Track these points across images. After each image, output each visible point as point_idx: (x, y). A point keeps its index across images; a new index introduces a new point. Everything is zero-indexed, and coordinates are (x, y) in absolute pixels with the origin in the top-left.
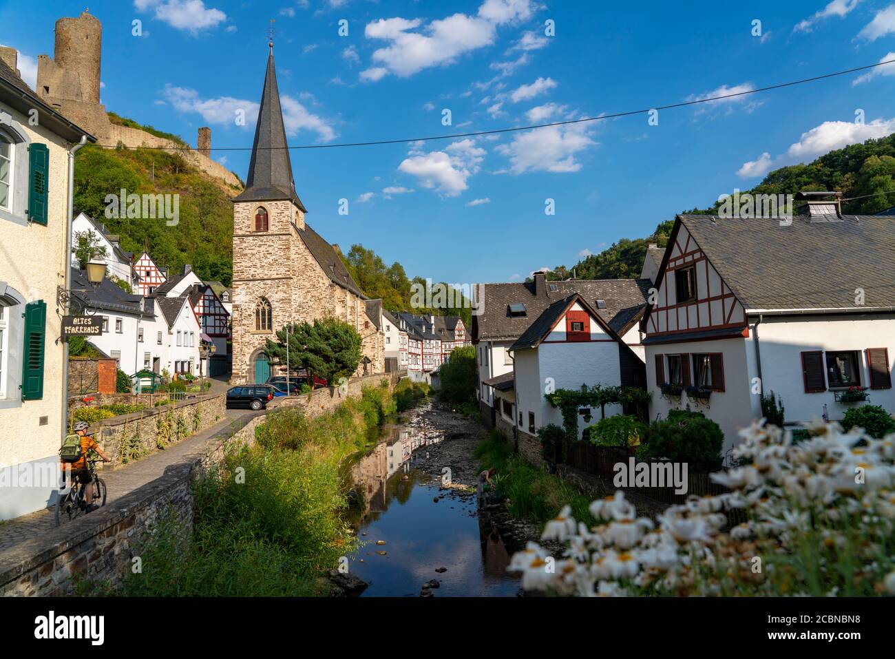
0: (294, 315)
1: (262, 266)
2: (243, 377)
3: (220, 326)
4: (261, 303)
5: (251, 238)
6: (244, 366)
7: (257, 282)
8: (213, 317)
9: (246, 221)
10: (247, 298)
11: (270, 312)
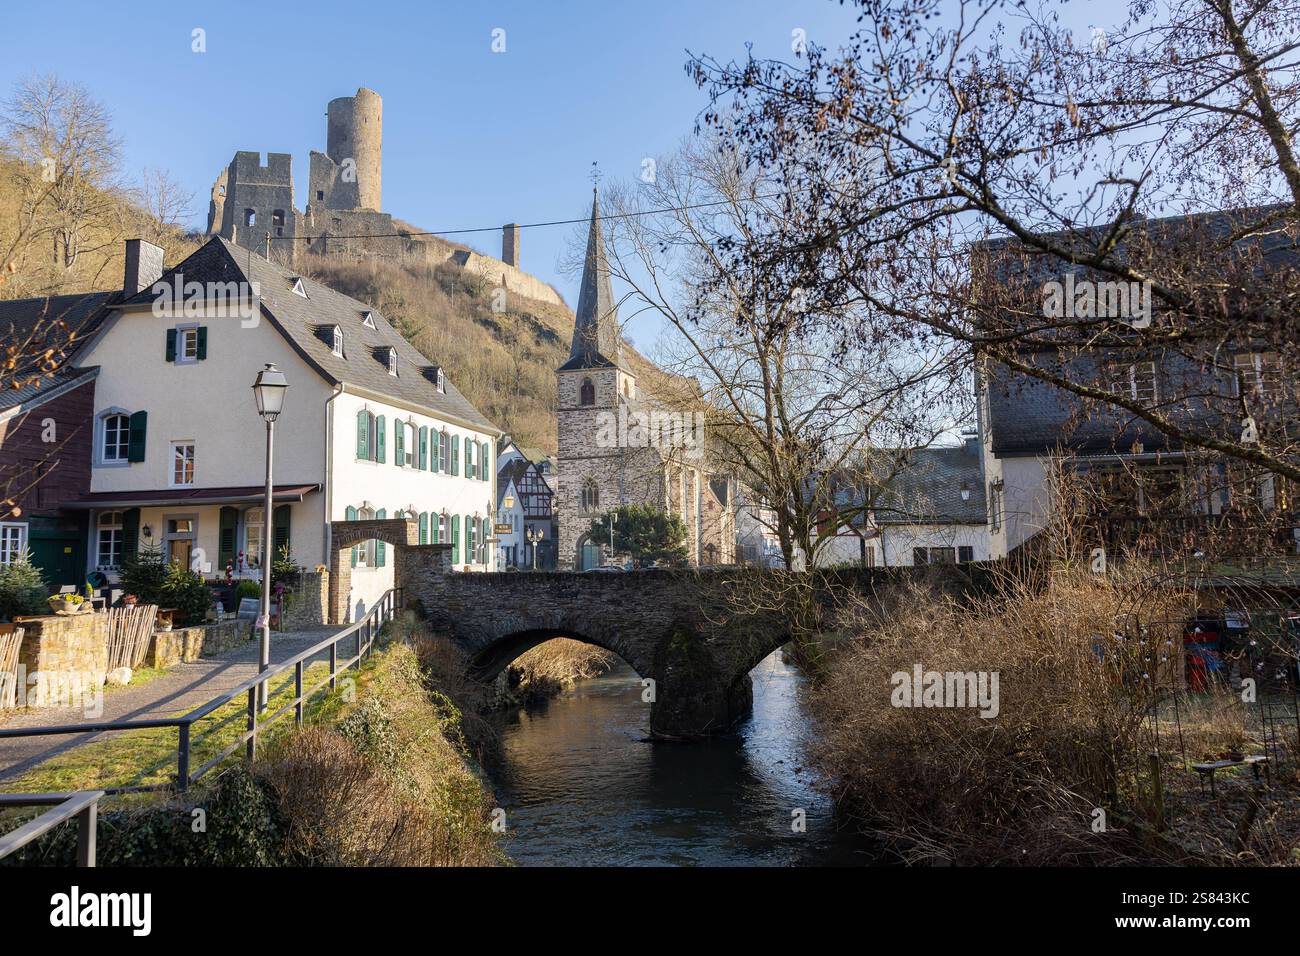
1: (589, 444)
2: (570, 565)
3: (544, 507)
4: (588, 484)
5: (577, 412)
6: (571, 553)
7: (583, 460)
8: (535, 497)
9: (571, 393)
10: (574, 478)
11: (597, 494)
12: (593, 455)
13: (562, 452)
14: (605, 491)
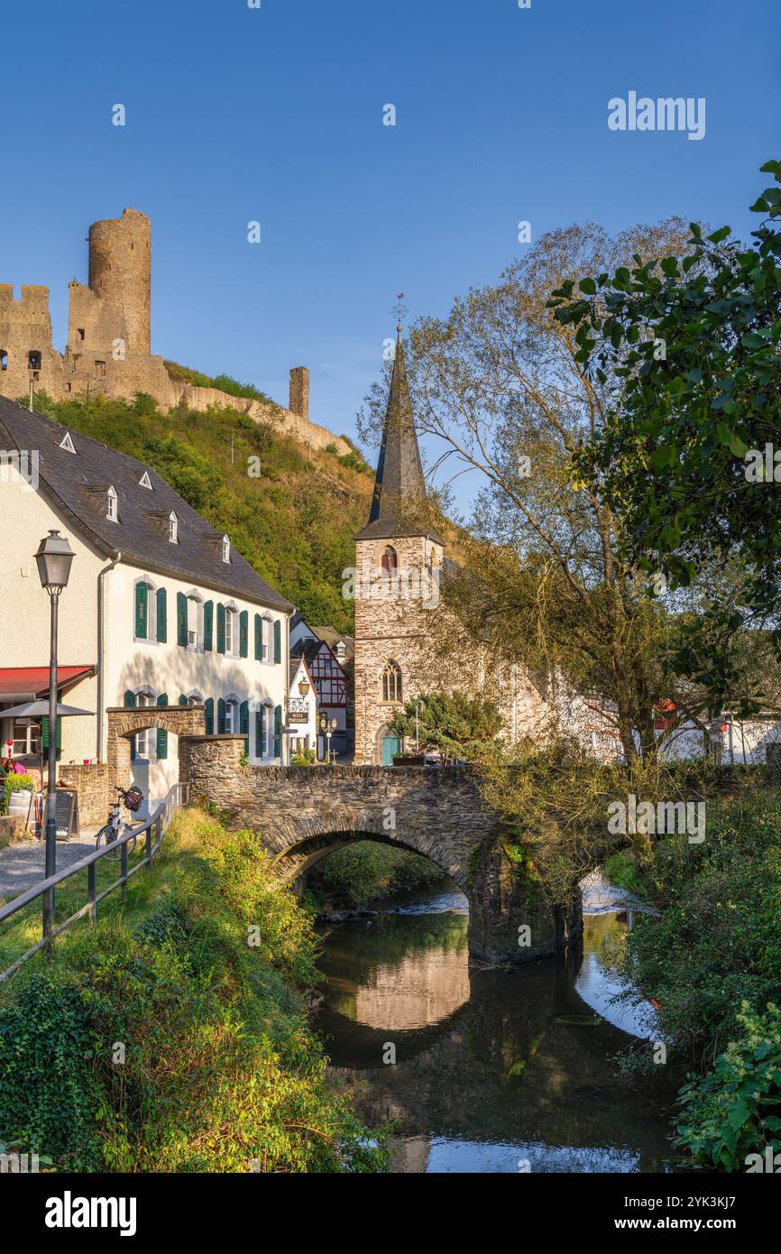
1: (390, 621)
2: (368, 758)
3: (338, 694)
4: (390, 667)
6: (369, 746)
7: (384, 641)
9: (370, 563)
10: (372, 661)
11: (399, 678)
12: (394, 635)
13: (360, 631)
14: (409, 675)
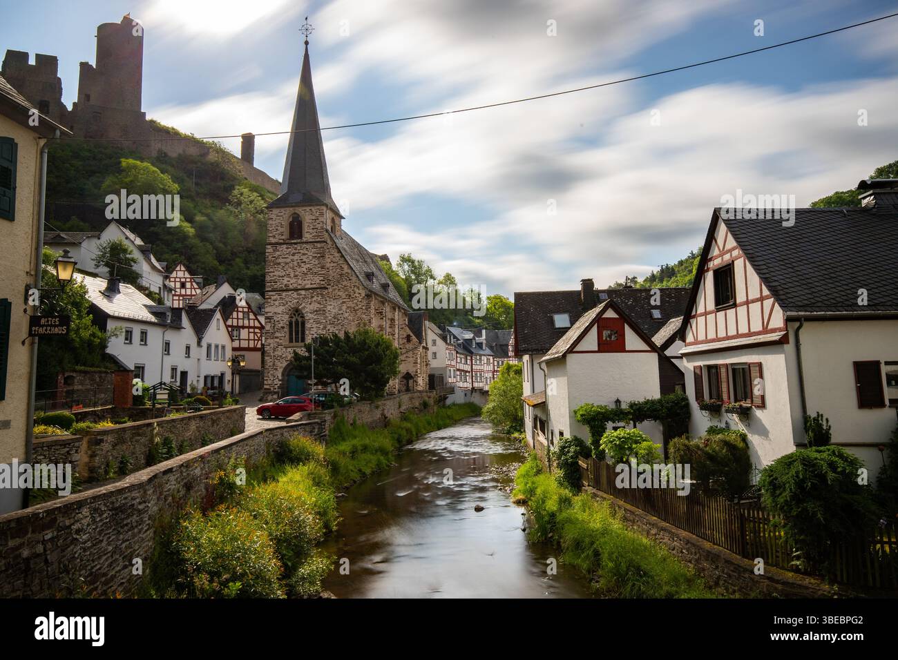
0: (329, 327)
1: (296, 276)
2: (275, 393)
3: (254, 340)
5: (285, 246)
6: (277, 381)
7: (290, 292)
8: (247, 330)
9: (279, 228)
10: (280, 309)
11: (303, 324)
12: (299, 287)
13: (269, 284)
14: (311, 321)
